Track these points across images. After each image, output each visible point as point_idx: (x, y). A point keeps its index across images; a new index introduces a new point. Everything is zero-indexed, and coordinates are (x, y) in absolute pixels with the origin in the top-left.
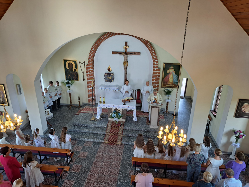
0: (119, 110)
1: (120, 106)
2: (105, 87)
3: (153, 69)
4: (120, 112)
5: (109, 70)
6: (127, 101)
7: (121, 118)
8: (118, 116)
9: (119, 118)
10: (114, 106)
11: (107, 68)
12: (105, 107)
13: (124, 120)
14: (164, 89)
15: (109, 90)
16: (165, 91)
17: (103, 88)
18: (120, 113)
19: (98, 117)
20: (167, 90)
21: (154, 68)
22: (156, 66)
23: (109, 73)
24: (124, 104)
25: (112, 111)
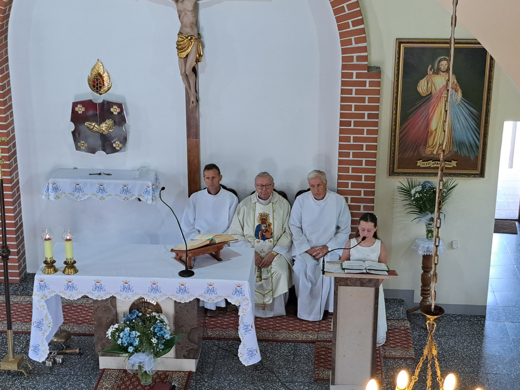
0: (158, 309)
1: (161, 281)
2: (79, 181)
3: (343, 75)
4: (162, 316)
5: (97, 83)
6: (204, 253)
7: (172, 352)
8: (154, 340)
9: (157, 355)
10: (127, 288)
11: (87, 73)
12: (75, 296)
13: (190, 365)
14: (406, 184)
15: (100, 195)
16: (413, 192)
17: (65, 184)
18: (162, 321)
19: (39, 351)
20: (419, 188)
21: (344, 67)
22: (359, 59)
23: (98, 99)
24: (187, 273)
25: (117, 314)
